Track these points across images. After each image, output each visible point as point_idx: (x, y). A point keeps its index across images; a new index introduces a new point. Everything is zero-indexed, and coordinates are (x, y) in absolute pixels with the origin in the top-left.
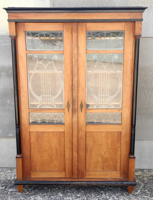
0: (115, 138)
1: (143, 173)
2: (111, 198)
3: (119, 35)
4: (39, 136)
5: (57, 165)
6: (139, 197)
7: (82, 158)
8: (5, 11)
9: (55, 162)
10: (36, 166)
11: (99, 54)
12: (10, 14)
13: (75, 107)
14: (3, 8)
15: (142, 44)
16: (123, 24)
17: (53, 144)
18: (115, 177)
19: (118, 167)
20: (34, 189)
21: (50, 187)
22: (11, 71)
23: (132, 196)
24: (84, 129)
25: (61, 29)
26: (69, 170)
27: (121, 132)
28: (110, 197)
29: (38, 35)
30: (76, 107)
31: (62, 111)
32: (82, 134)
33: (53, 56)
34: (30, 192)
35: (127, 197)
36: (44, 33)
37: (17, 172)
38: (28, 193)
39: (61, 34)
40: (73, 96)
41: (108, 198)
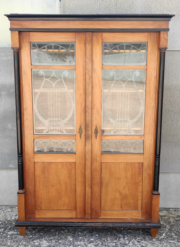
0: (136, 170)
1: (169, 212)
2: (130, 243)
3: (141, 47)
4: (45, 167)
5: (66, 202)
6: (164, 242)
7: (96, 194)
8: (7, 18)
9: (64, 199)
10: (41, 203)
11: (118, 70)
12: (13, 21)
13: (88, 133)
14: (5, 15)
15: (167, 59)
16: (146, 34)
17: (61, 177)
18: (136, 218)
19: (140, 205)
20: (39, 232)
21: (58, 229)
22: (13, 90)
23: (156, 241)
24: (98, 159)
25: (73, 40)
26: (80, 208)
27: (143, 163)
28: (129, 241)
29: (46, 47)
30: (90, 133)
31: (73, 138)
32: (96, 165)
33: (63, 71)
34: (34, 235)
35: (150, 241)
36: (53, 45)
37: (19, 211)
38: (31, 236)
39: (73, 46)
40: (87, 119)
41: (127, 242)
